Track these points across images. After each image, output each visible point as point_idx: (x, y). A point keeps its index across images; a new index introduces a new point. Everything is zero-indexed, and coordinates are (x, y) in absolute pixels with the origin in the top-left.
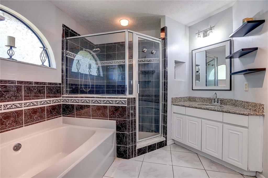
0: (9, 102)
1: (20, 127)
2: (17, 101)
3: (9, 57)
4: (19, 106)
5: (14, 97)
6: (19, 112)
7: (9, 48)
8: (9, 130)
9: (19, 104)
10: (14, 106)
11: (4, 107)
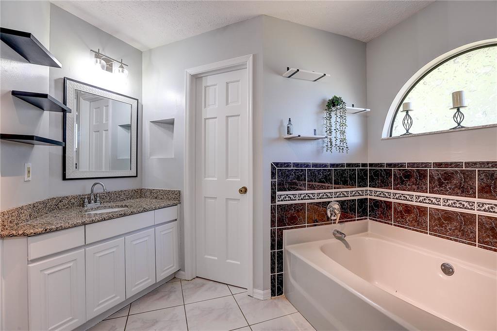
0: (451, 195)
1: (469, 244)
2: (465, 197)
3: (457, 125)
4: (468, 206)
5: (459, 189)
6: (467, 217)
7: (456, 110)
8: (451, 239)
9: (467, 202)
10: (459, 203)
11: (444, 202)
